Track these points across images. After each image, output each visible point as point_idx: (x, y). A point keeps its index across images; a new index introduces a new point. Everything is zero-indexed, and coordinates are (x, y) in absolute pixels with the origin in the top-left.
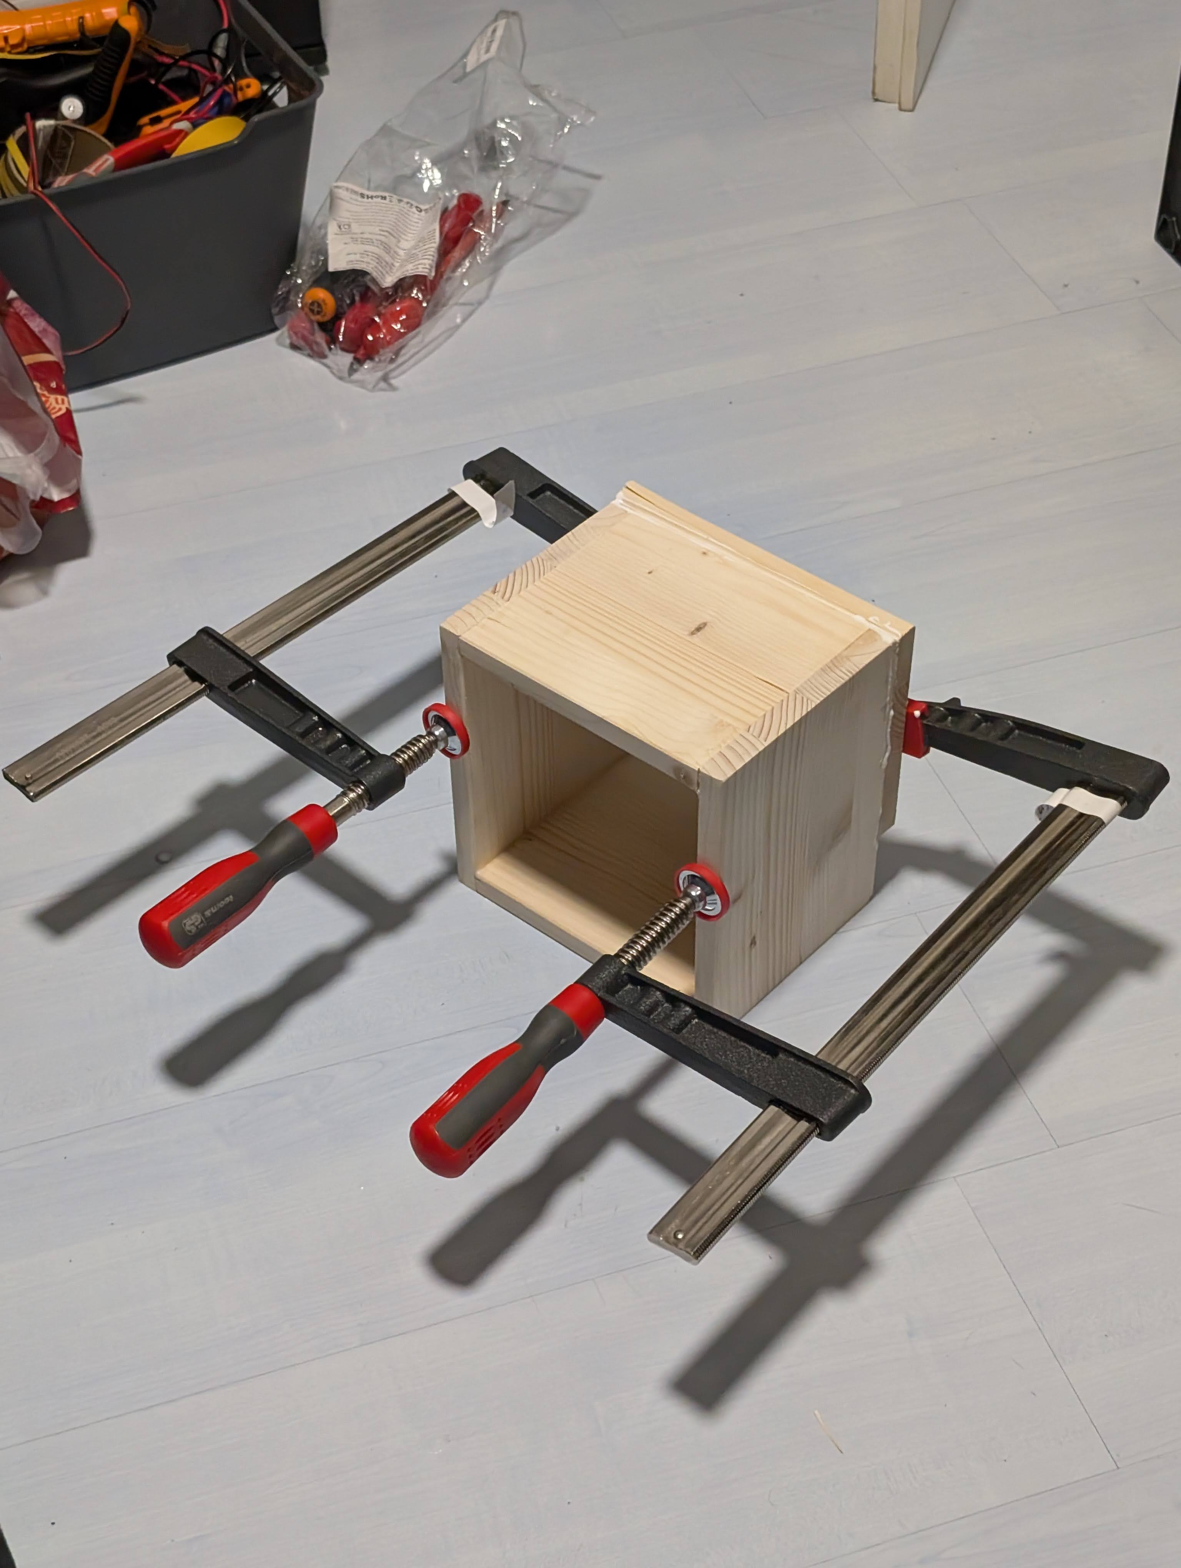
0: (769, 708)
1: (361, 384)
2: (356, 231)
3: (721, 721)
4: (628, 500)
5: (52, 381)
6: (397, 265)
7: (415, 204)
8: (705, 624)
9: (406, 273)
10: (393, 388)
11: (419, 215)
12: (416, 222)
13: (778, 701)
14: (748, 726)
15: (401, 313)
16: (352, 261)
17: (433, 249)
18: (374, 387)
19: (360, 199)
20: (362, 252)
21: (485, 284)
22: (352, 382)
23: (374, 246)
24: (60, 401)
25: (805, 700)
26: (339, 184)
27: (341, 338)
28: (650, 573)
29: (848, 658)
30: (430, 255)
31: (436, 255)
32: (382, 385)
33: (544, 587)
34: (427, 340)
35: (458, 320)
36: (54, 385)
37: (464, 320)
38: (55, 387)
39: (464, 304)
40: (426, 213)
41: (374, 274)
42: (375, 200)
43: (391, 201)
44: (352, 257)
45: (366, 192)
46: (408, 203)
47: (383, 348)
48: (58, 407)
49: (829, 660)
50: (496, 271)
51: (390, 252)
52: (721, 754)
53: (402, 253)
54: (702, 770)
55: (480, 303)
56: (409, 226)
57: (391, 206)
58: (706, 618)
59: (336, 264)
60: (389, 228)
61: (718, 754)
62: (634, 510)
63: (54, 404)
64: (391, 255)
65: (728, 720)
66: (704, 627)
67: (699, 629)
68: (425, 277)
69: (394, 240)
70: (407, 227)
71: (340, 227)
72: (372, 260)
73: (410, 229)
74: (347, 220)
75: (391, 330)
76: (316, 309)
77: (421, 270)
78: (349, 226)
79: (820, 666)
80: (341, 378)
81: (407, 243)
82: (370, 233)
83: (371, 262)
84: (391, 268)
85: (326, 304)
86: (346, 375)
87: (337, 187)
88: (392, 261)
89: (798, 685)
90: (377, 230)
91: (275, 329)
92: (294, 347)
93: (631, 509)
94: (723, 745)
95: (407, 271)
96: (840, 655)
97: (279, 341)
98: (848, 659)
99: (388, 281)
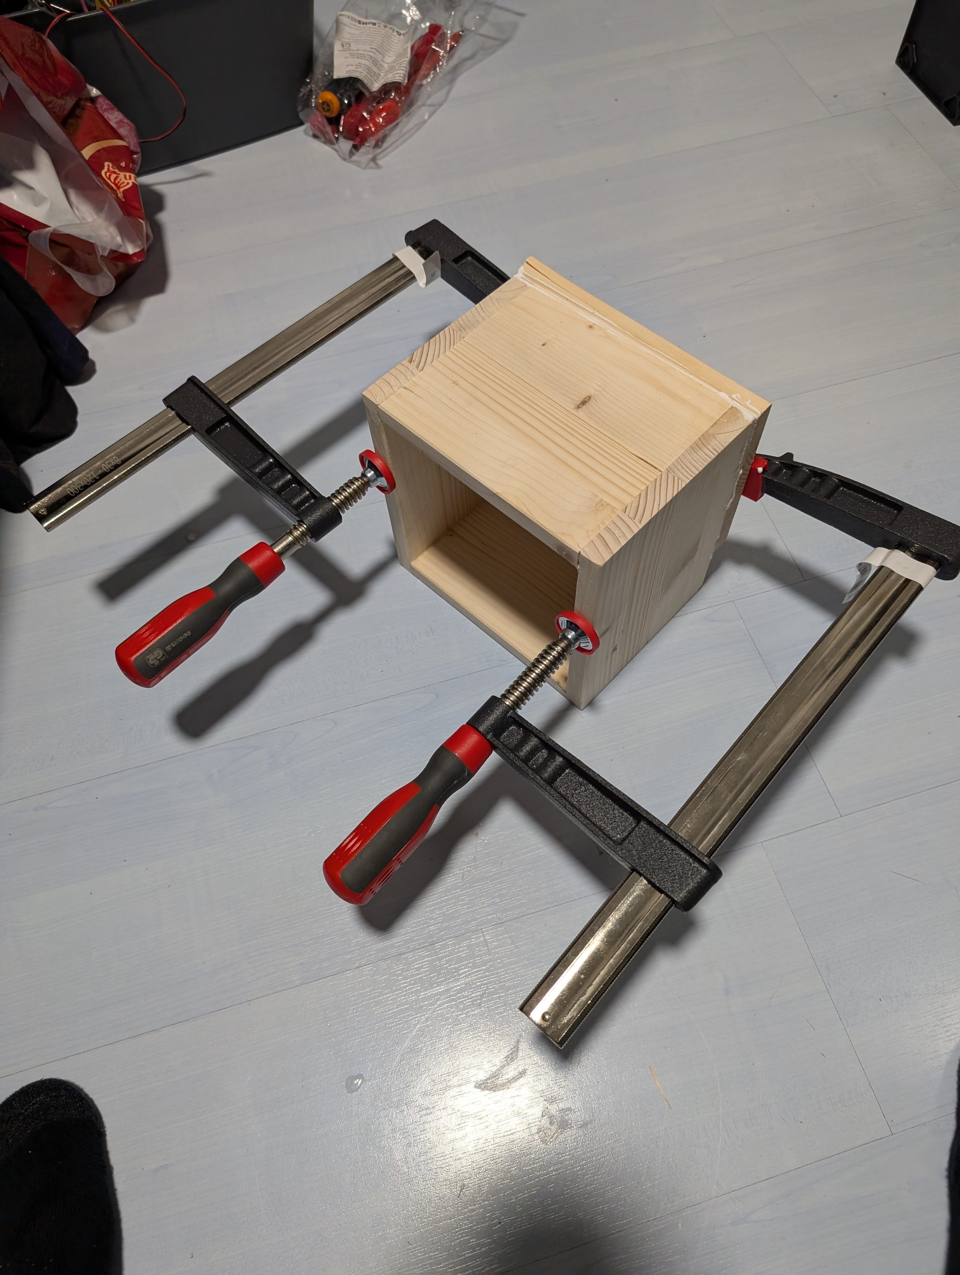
0: (643, 488)
1: (357, 163)
2: (355, 49)
3: (602, 500)
4: (527, 274)
5: (122, 162)
6: (382, 74)
7: (396, 29)
8: (590, 398)
9: (387, 80)
10: (378, 166)
11: (399, 38)
12: (396, 43)
13: (652, 480)
14: (625, 507)
15: (382, 111)
16: (349, 71)
17: (406, 62)
18: (366, 166)
19: (357, 24)
20: (357, 64)
21: (444, 91)
22: (353, 162)
23: (366, 60)
24: (128, 177)
25: (676, 479)
26: (343, 13)
27: (341, 129)
28: (543, 345)
29: (714, 436)
30: (403, 67)
31: (408, 67)
32: (372, 164)
33: (454, 358)
34: (404, 131)
35: (426, 117)
36: (123, 164)
37: (429, 117)
38: (124, 166)
39: (429, 105)
40: (404, 36)
41: (365, 81)
42: (368, 25)
43: (379, 26)
44: (350, 68)
45: (362, 20)
46: (391, 28)
47: (370, 136)
48: (126, 182)
49: (697, 438)
50: (452, 82)
51: (377, 65)
52: (600, 536)
53: (386, 66)
54: (583, 553)
55: (440, 105)
56: (392, 46)
57: (379, 30)
58: (591, 391)
59: (339, 73)
60: (377, 46)
61: (597, 536)
62: (533, 284)
63: (123, 180)
64: (378, 66)
65: (607, 499)
66: (589, 400)
67: (584, 403)
68: (400, 83)
69: (380, 57)
70: (390, 46)
71: (343, 45)
72: (363, 70)
73: (392, 48)
74: (347, 40)
75: (376, 124)
76: (326, 108)
77: (397, 78)
78: (350, 45)
79: (690, 444)
80: (344, 159)
81: (389, 59)
82: (363, 50)
83: (363, 72)
84: (378, 77)
85: (332, 104)
86: (347, 157)
87: (341, 15)
88: (379, 72)
89: (670, 464)
90: (368, 48)
91: (301, 124)
92: (315, 136)
93: (530, 283)
94: (602, 527)
95: (388, 79)
96: (706, 432)
97: (305, 132)
98: (715, 438)
99: (376, 87)
